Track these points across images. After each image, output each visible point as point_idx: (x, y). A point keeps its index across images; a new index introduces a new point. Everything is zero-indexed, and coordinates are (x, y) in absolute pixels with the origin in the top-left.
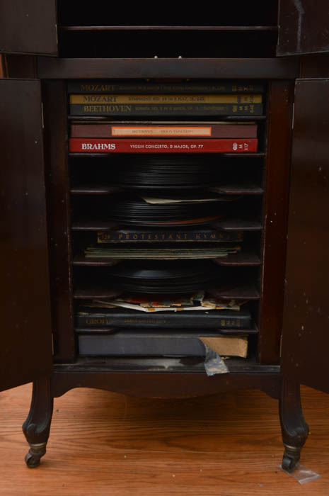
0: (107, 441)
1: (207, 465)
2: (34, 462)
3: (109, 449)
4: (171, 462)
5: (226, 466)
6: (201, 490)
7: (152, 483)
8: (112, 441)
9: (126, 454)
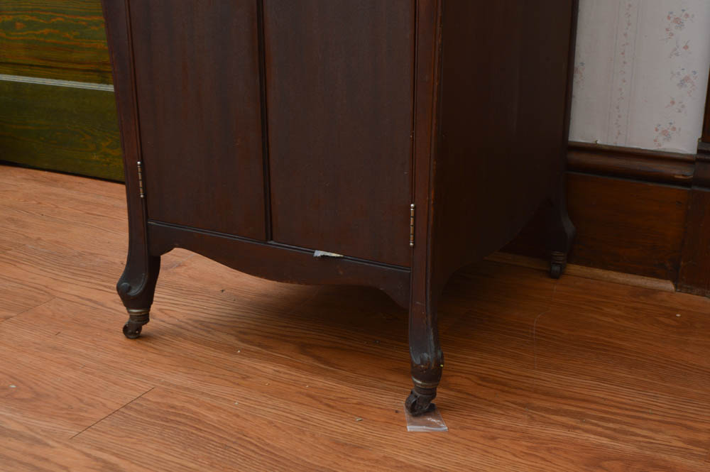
0: (240, 332)
1: (321, 382)
2: (133, 331)
3: (232, 340)
4: (281, 370)
5: (344, 389)
6: (282, 405)
7: (234, 383)
8: (245, 333)
9: (242, 350)
